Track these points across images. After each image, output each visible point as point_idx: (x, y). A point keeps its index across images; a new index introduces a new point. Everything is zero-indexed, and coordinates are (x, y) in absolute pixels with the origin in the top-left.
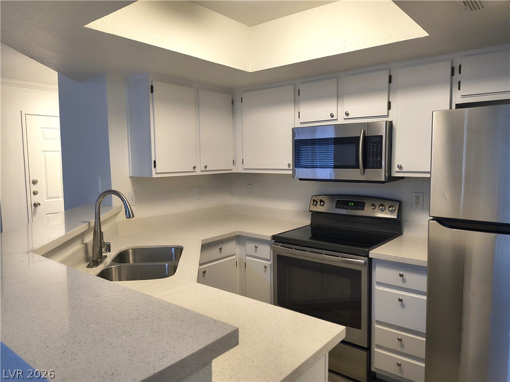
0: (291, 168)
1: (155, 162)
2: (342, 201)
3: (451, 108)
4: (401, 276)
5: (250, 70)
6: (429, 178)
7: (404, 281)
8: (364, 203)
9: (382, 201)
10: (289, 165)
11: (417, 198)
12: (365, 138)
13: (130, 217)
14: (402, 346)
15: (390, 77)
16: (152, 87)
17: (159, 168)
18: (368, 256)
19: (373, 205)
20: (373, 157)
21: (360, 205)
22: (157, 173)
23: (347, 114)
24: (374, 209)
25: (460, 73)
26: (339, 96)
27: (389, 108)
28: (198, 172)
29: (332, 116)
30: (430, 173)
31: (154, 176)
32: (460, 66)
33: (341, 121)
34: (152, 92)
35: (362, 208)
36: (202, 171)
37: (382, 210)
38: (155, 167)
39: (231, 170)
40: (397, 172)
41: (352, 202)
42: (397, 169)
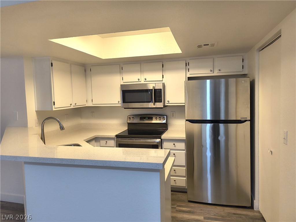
0: (120, 103)
1: (54, 102)
2: (143, 117)
3: (186, 80)
4: (174, 144)
5: (103, 58)
6: (185, 105)
7: (175, 146)
8: (152, 117)
9: (160, 116)
10: (119, 102)
11: (173, 114)
12: (154, 89)
13: (63, 129)
14: (175, 173)
15: (163, 65)
16: (52, 64)
17: (56, 106)
18: (161, 138)
19: (156, 118)
20: (158, 98)
21: (151, 119)
22: (55, 108)
23: (146, 79)
24: (156, 120)
25: (189, 65)
26: (141, 71)
27: (163, 78)
28: (72, 107)
29: (139, 80)
30: (185, 103)
31: (54, 109)
32: (189, 63)
33: (143, 82)
34: (52, 66)
35: (152, 119)
36: (74, 106)
37: (160, 120)
38: (54, 105)
39: (86, 105)
40: (167, 103)
41: (147, 117)
42: (168, 103)
